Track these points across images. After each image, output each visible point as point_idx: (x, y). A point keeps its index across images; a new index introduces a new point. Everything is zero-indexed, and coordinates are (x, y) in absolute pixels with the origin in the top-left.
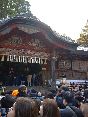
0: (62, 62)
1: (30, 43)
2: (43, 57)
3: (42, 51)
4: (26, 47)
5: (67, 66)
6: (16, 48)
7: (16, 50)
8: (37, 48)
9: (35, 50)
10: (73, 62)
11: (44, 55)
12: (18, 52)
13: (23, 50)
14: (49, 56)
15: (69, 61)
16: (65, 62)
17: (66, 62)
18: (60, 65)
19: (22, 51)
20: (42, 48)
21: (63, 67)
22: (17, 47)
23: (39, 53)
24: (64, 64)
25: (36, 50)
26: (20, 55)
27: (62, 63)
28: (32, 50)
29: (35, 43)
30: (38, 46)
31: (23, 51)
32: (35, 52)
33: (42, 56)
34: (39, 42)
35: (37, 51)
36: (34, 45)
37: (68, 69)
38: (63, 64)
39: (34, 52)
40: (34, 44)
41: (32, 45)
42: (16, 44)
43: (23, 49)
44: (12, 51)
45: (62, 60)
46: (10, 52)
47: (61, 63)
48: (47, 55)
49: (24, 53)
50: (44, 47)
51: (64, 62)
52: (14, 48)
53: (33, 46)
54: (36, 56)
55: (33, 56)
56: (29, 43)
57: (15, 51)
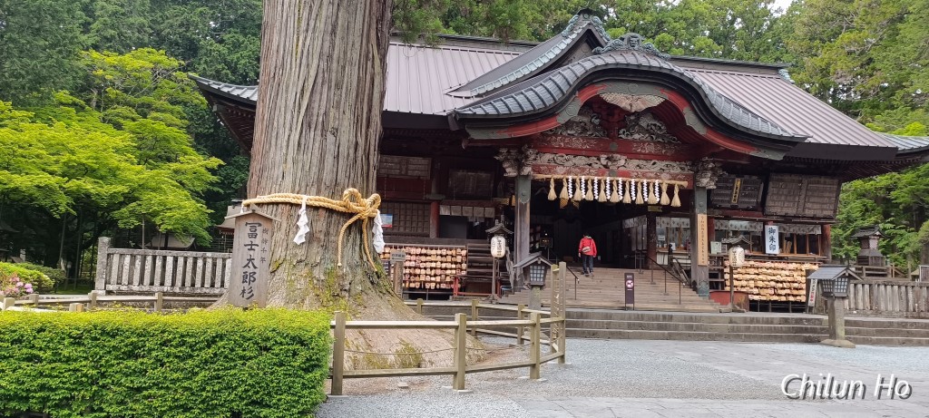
0: (727, 181)
1: (624, 132)
2: (668, 176)
3: (662, 158)
4: (614, 146)
5: (746, 196)
6: (584, 153)
7: (584, 158)
8: (649, 149)
9: (640, 153)
10: (771, 184)
11: (672, 171)
12: (590, 165)
13: (603, 157)
14: (686, 175)
15: (754, 178)
16: (738, 183)
17: (744, 183)
19: (599, 159)
20: (663, 145)
21: (729, 202)
22: (586, 150)
23: (654, 164)
24: (732, 188)
25: (644, 154)
26: (596, 175)
27: (727, 188)
28: (631, 155)
29: (642, 130)
30: (649, 139)
31: (604, 161)
32: (641, 162)
33: (663, 175)
34: (655, 125)
35: (648, 157)
36: (637, 136)
37: (747, 209)
38: (727, 192)
39: (636, 162)
40: (638, 133)
41: (630, 138)
42: (582, 138)
43: (604, 152)
44: (570, 163)
46: (566, 164)
47: (720, 188)
48: (679, 170)
49: (606, 166)
50: (670, 143)
51: (733, 183)
52: (576, 153)
53: (634, 141)
54: (644, 176)
55: (637, 177)
56: (621, 132)
57: (581, 161)
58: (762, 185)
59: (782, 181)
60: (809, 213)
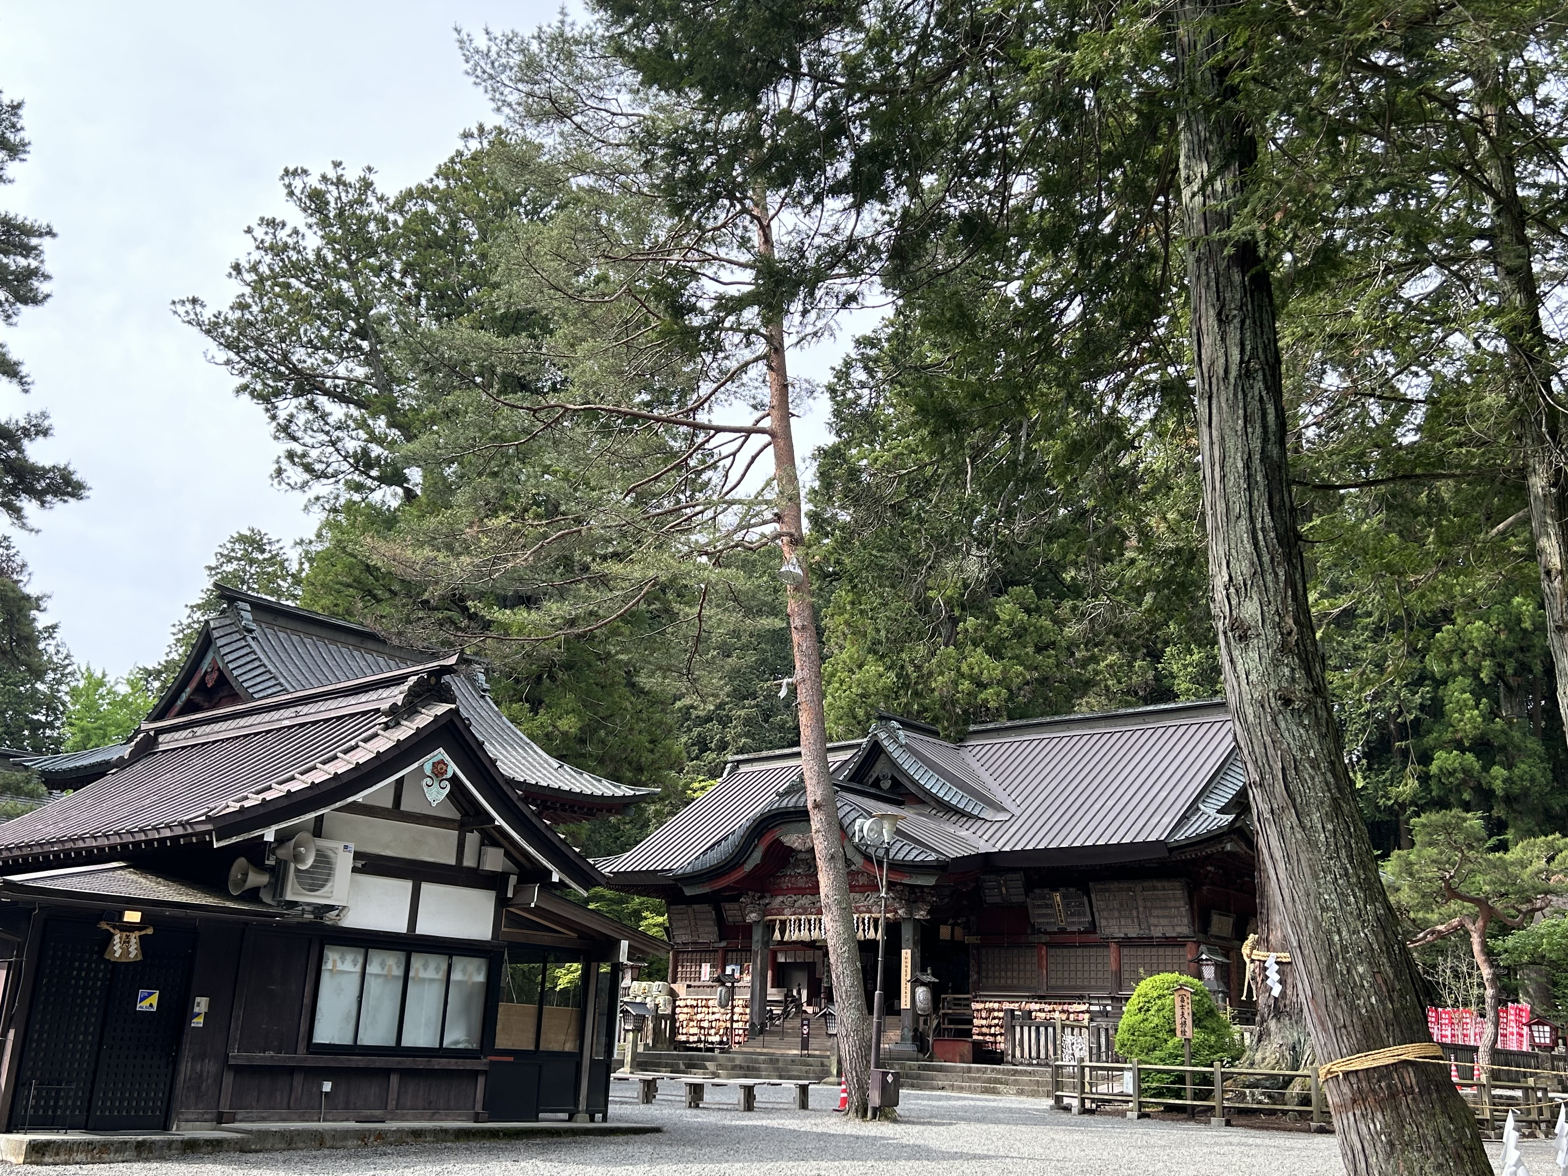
0: (1044, 898)
2: (878, 909)
5: (1072, 915)
6: (808, 891)
7: (809, 896)
10: (1093, 896)
12: (813, 903)
15: (1072, 889)
16: (1057, 899)
17: (1064, 897)
18: (1040, 916)
22: (810, 888)
23: (868, 896)
24: (1051, 906)
25: (859, 886)
27: (1047, 906)
33: (874, 909)
35: (863, 889)
38: (1049, 911)
42: (806, 876)
45: (1037, 891)
46: (792, 905)
47: (1039, 906)
51: (1052, 898)
52: (802, 892)
54: (857, 910)
57: (806, 900)
58: (1085, 899)
59: (1107, 890)
60: (1157, 932)
